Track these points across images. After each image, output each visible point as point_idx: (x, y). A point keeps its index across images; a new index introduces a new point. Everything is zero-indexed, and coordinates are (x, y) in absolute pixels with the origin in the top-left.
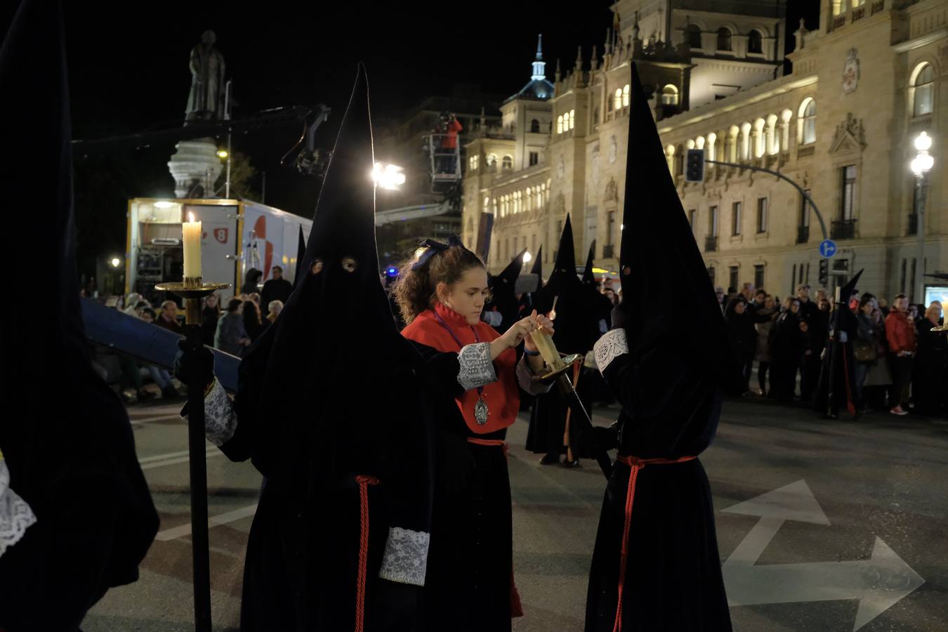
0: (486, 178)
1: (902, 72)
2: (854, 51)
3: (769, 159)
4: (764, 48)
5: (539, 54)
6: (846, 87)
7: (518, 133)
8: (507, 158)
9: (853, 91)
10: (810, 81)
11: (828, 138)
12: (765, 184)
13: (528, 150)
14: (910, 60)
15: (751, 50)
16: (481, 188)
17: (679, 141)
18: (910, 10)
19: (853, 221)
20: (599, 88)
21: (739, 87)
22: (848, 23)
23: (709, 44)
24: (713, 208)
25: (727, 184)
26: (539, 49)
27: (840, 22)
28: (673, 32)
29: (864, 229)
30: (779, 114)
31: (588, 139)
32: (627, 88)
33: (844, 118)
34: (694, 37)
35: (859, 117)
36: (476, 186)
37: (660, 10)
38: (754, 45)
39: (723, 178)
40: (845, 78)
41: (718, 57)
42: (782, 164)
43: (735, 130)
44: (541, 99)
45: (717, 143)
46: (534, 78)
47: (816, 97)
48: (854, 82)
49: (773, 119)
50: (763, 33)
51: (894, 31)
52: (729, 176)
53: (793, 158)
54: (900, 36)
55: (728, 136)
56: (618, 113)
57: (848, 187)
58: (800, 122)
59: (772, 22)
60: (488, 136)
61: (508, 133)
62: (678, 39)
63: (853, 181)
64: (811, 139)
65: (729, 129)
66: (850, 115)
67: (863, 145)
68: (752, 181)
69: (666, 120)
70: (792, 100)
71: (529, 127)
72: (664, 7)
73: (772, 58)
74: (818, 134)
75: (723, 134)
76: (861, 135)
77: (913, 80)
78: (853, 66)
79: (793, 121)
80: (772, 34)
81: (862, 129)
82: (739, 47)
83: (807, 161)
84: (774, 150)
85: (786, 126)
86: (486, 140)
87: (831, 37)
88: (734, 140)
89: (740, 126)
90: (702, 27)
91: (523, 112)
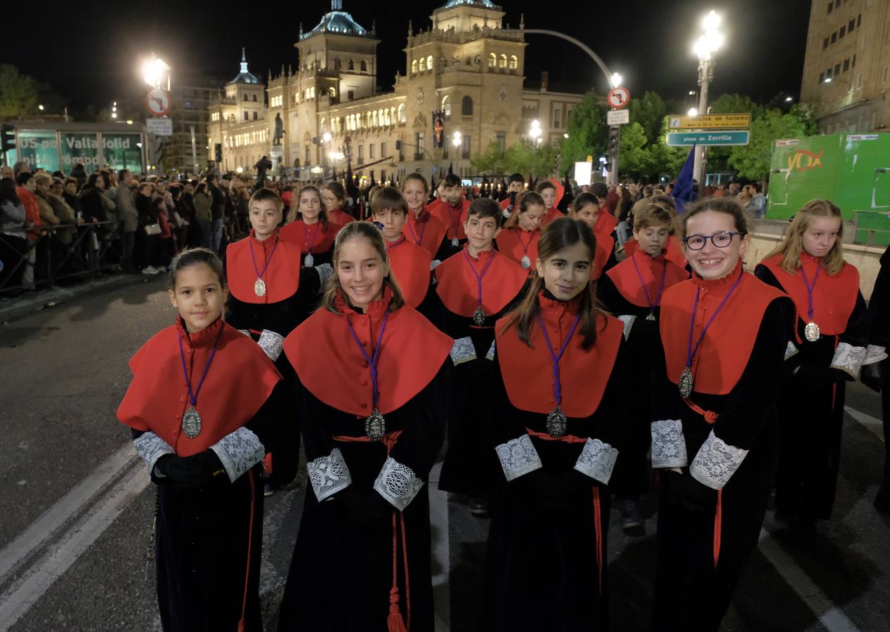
0: (224, 126)
1: (440, 98)
2: (421, 88)
3: (386, 128)
4: (367, 68)
5: (244, 59)
6: (418, 102)
7: (238, 101)
8: (233, 115)
9: (421, 104)
10: (403, 97)
11: (412, 121)
12: (384, 137)
13: (243, 110)
14: (442, 95)
15: (362, 70)
16: (221, 130)
17: (342, 116)
18: (442, 76)
19: (422, 154)
20: (297, 86)
21: (358, 87)
22: (418, 76)
23: (345, 68)
24: (360, 146)
25: (367, 136)
26: (244, 55)
27: (415, 75)
28: (330, 62)
29: (427, 157)
30: (390, 109)
31: (290, 110)
32: (313, 89)
33: (418, 114)
34: (338, 63)
35: (424, 114)
36: (218, 129)
37: (323, 51)
38: (364, 68)
39: (365, 133)
40: (418, 99)
41: (348, 73)
42: (391, 129)
43: (369, 113)
44: (248, 83)
45: (361, 118)
46: (242, 71)
47: (405, 103)
48: (422, 101)
49: (387, 110)
50: (367, 62)
51: (436, 83)
52: (367, 133)
53: (396, 127)
54: (439, 86)
55: (365, 116)
56: (308, 100)
57: (420, 141)
58: (399, 113)
59: (370, 57)
60: (223, 103)
61: (232, 101)
62: (332, 67)
63: (422, 138)
64: (404, 120)
65: (366, 113)
66: (420, 113)
67: (426, 125)
68: (378, 136)
69: (334, 106)
70: (396, 104)
71: (243, 98)
72: (325, 49)
73: (371, 73)
74: (407, 119)
75: (363, 115)
76: (425, 121)
77: (443, 102)
78: (421, 94)
79: (396, 113)
80: (371, 62)
81: (425, 119)
82: (357, 69)
83: (402, 129)
84: (388, 123)
85: (392, 114)
86: (222, 105)
87: (412, 82)
88: (369, 118)
89: (372, 112)
90: (342, 59)
91: (239, 90)
